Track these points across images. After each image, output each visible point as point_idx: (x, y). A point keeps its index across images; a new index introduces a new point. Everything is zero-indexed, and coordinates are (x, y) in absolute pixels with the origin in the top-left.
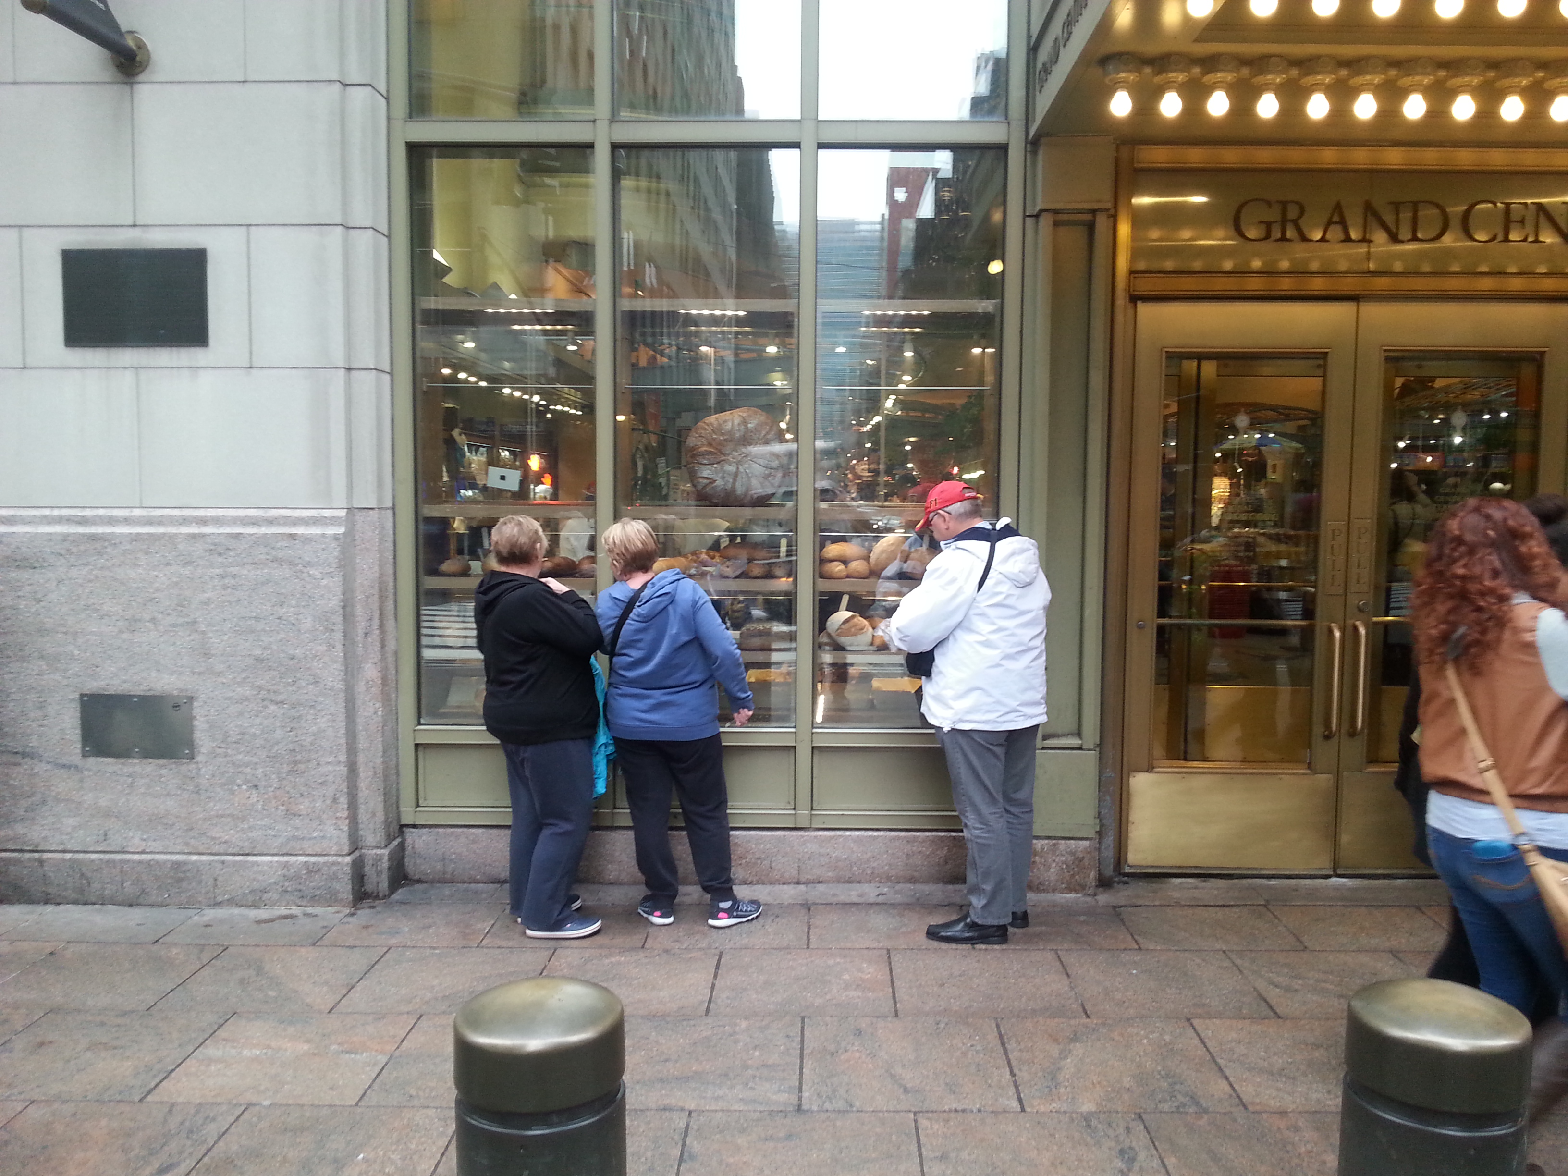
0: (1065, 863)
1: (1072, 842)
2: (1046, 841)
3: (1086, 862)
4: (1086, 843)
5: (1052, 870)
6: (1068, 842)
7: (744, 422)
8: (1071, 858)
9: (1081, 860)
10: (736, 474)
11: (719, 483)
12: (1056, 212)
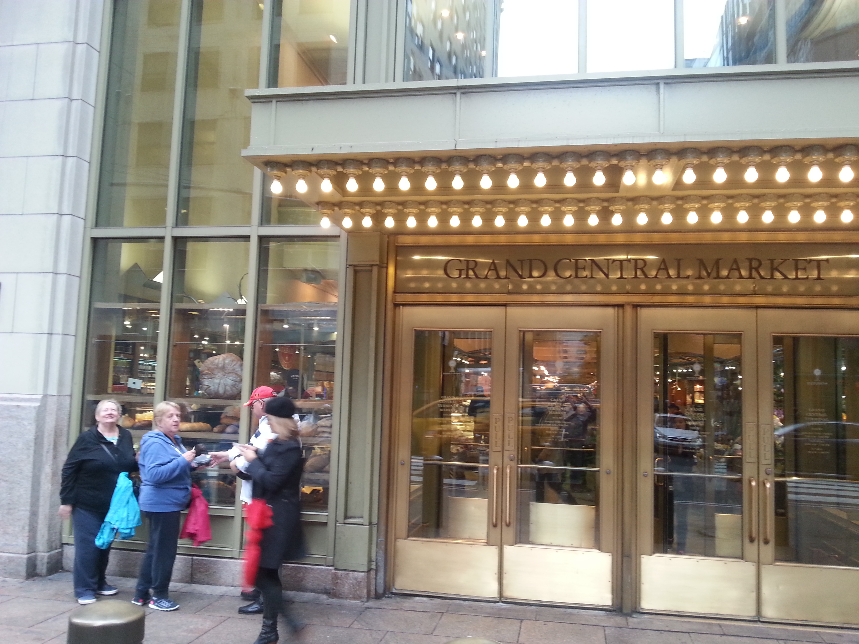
0: (352, 584)
1: (356, 573)
2: (343, 572)
3: (362, 584)
4: (363, 574)
5: (346, 587)
6: (354, 573)
7: (224, 360)
8: (355, 581)
9: (359, 583)
10: (219, 384)
11: (212, 388)
12: (355, 266)
